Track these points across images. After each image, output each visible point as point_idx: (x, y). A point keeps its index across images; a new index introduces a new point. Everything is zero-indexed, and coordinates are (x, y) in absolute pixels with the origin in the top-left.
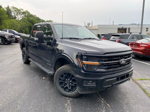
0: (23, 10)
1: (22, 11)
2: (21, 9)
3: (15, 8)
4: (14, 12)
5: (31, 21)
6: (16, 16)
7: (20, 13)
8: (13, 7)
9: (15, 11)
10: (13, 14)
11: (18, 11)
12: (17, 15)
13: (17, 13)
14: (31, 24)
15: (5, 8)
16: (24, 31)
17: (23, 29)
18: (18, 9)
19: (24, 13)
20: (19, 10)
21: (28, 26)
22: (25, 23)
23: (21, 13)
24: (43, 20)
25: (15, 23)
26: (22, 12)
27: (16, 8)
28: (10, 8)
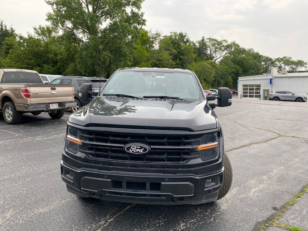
0: (226, 42)
1: (225, 44)
2: (224, 41)
3: (213, 40)
4: (211, 47)
5: (239, 62)
6: (214, 55)
7: (220, 49)
8: (209, 39)
9: (213, 45)
10: (209, 52)
11: (218, 45)
12: (215, 52)
13: (216, 48)
14: (238, 67)
15: (196, 43)
16: (222, 81)
17: (222, 78)
18: (218, 42)
19: (228, 47)
20: (220, 43)
21: (233, 72)
22: (226, 67)
23: (223, 48)
24: (267, 58)
25: (207, 67)
26: (223, 46)
27: (216, 40)
28: (206, 40)
